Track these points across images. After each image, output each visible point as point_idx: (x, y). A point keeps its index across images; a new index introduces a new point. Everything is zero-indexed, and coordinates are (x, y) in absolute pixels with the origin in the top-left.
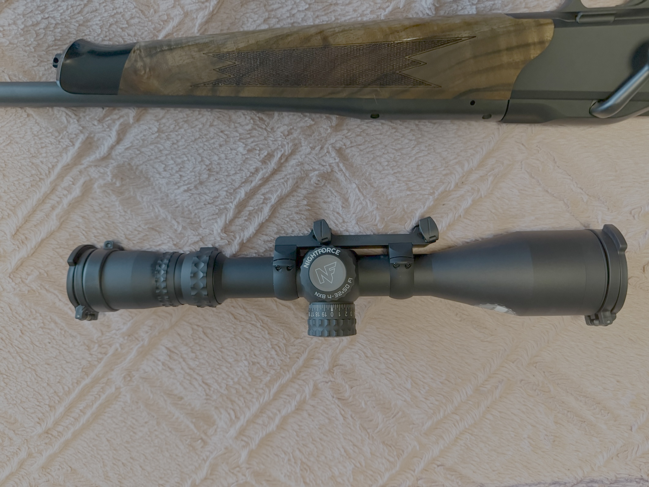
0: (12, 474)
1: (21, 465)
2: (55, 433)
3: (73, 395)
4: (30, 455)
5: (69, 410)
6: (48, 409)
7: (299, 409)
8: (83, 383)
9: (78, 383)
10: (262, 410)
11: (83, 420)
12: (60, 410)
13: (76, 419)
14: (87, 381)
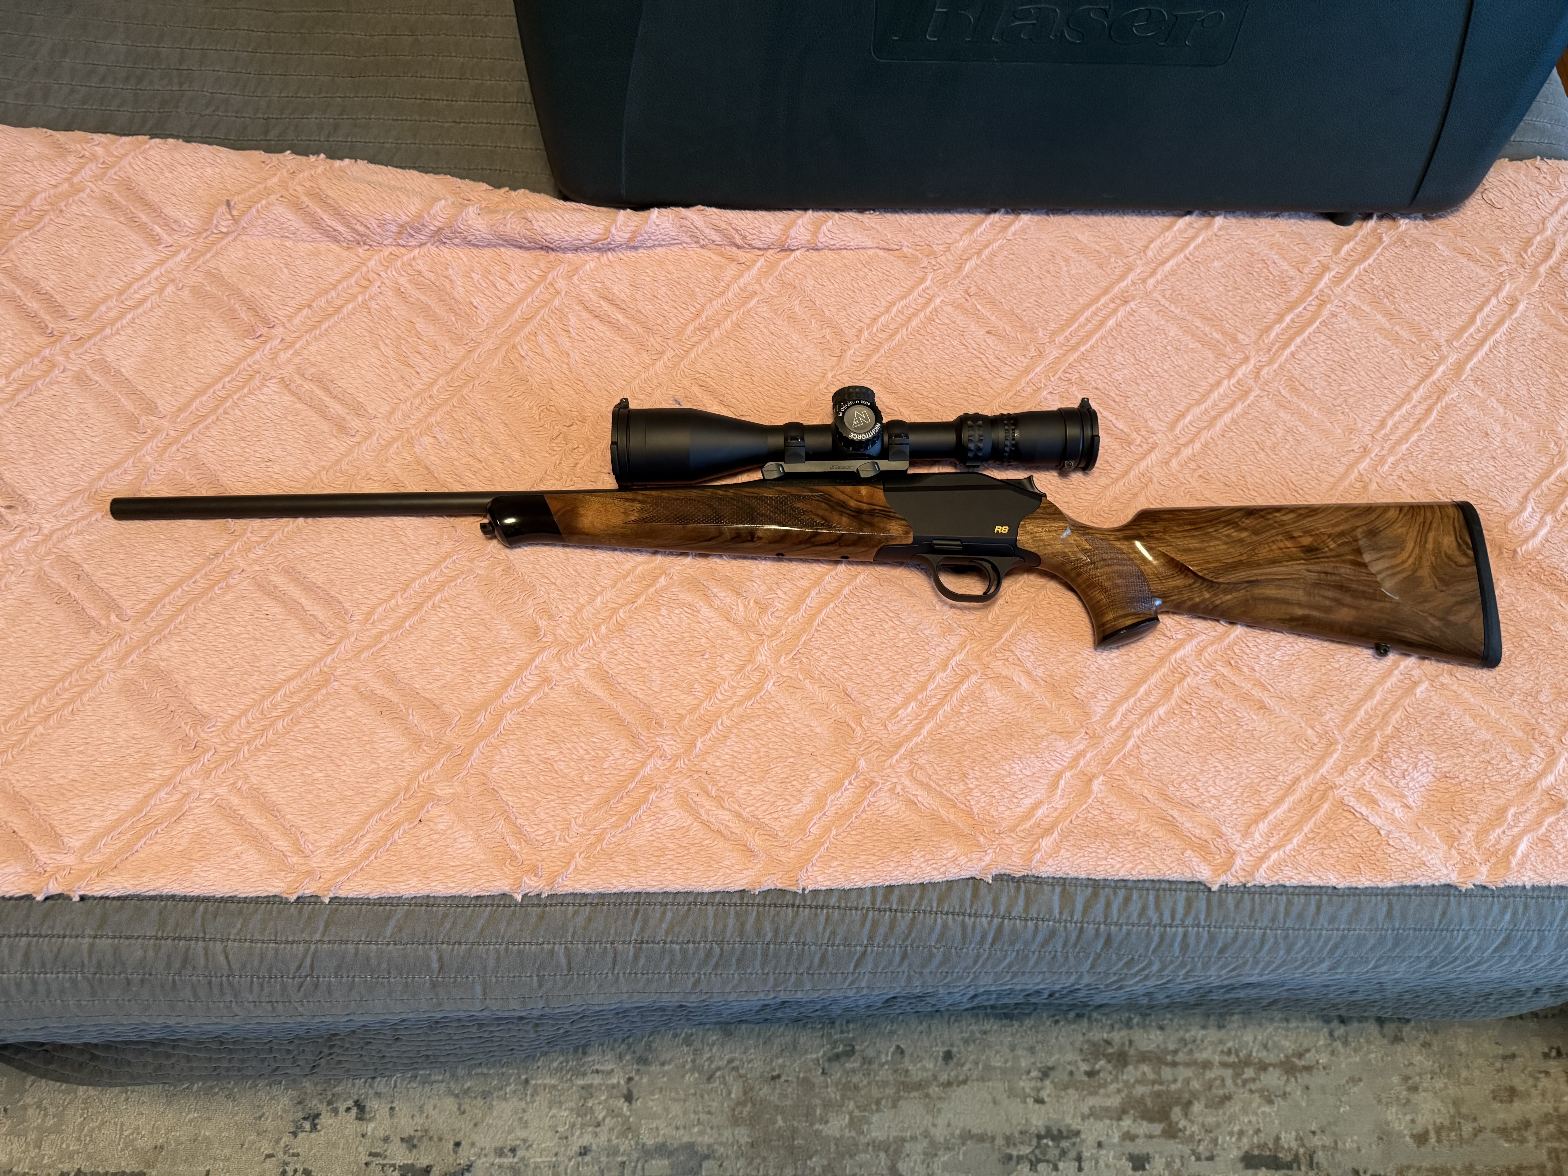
0: (1163, 263)
1: (1153, 273)
2: (1117, 301)
3: (1098, 336)
4: (1144, 281)
5: (1102, 323)
6: (1123, 324)
7: (875, 319)
8: (1088, 346)
9: (1092, 347)
10: (910, 319)
11: (1087, 314)
12: (1111, 322)
13: (1095, 314)
14: (1083, 349)
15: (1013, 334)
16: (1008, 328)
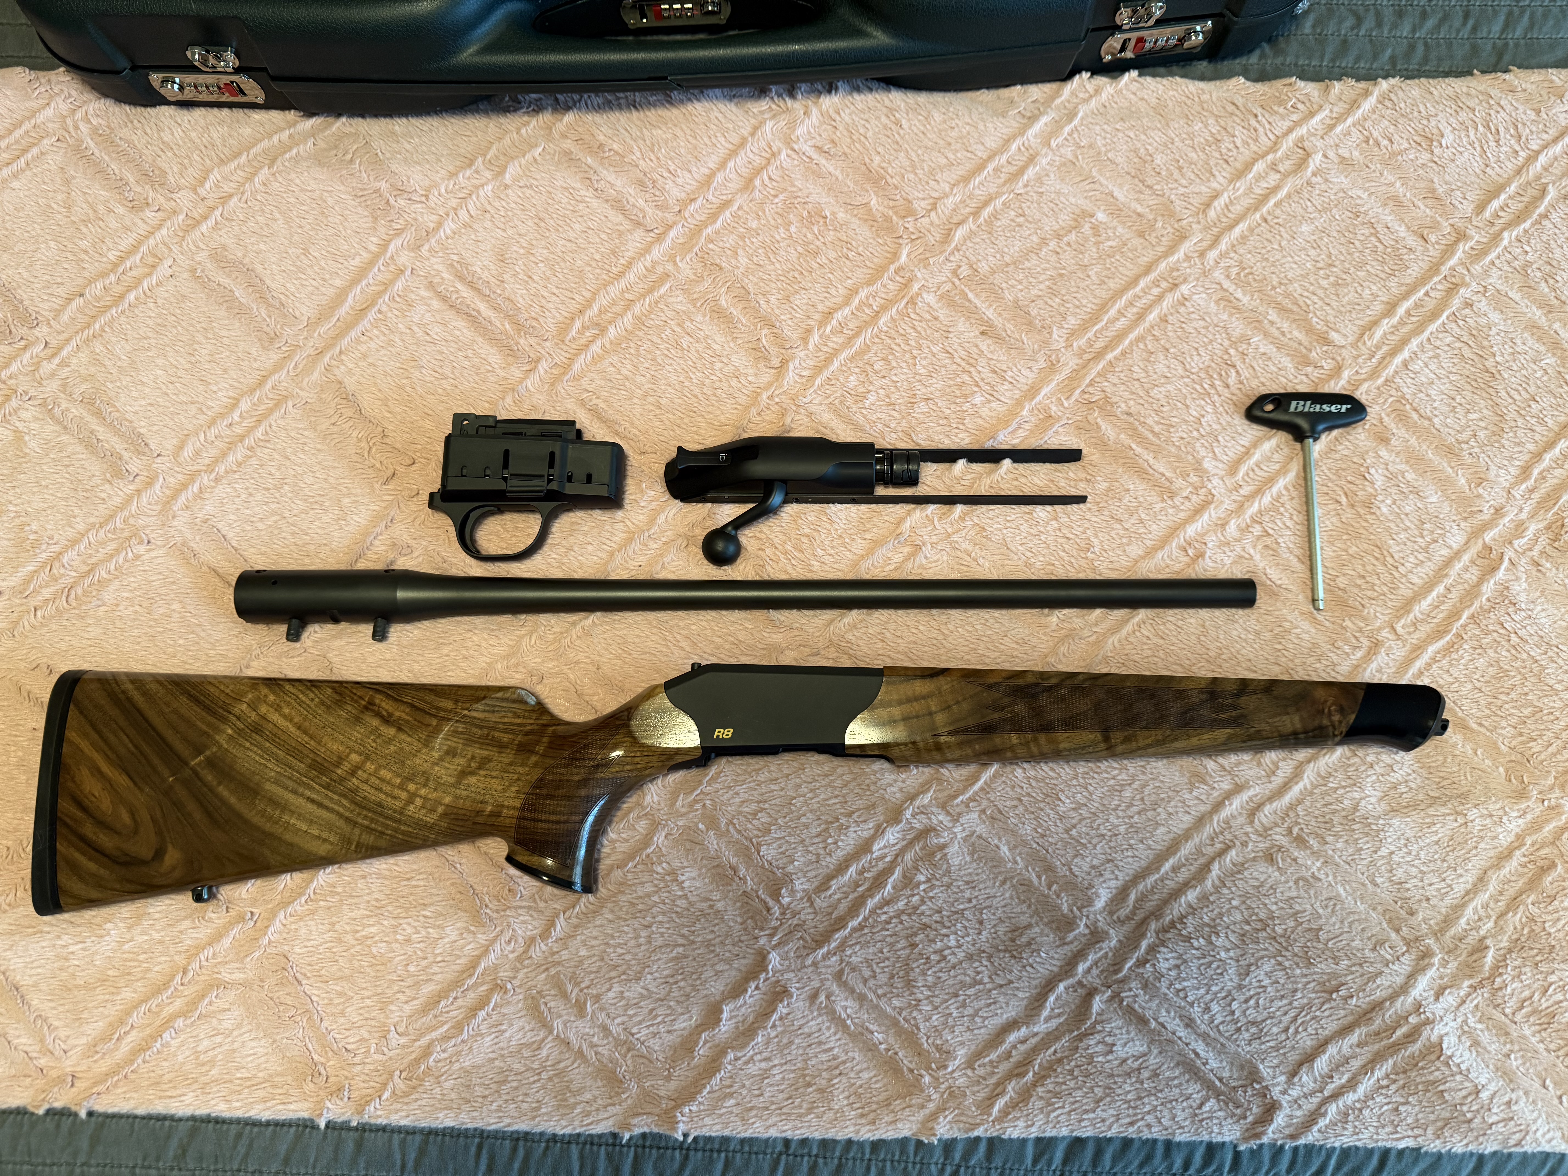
1: (1215, 242)
2: (1163, 285)
6: (1170, 318)
10: (877, 315)
13: (1131, 304)
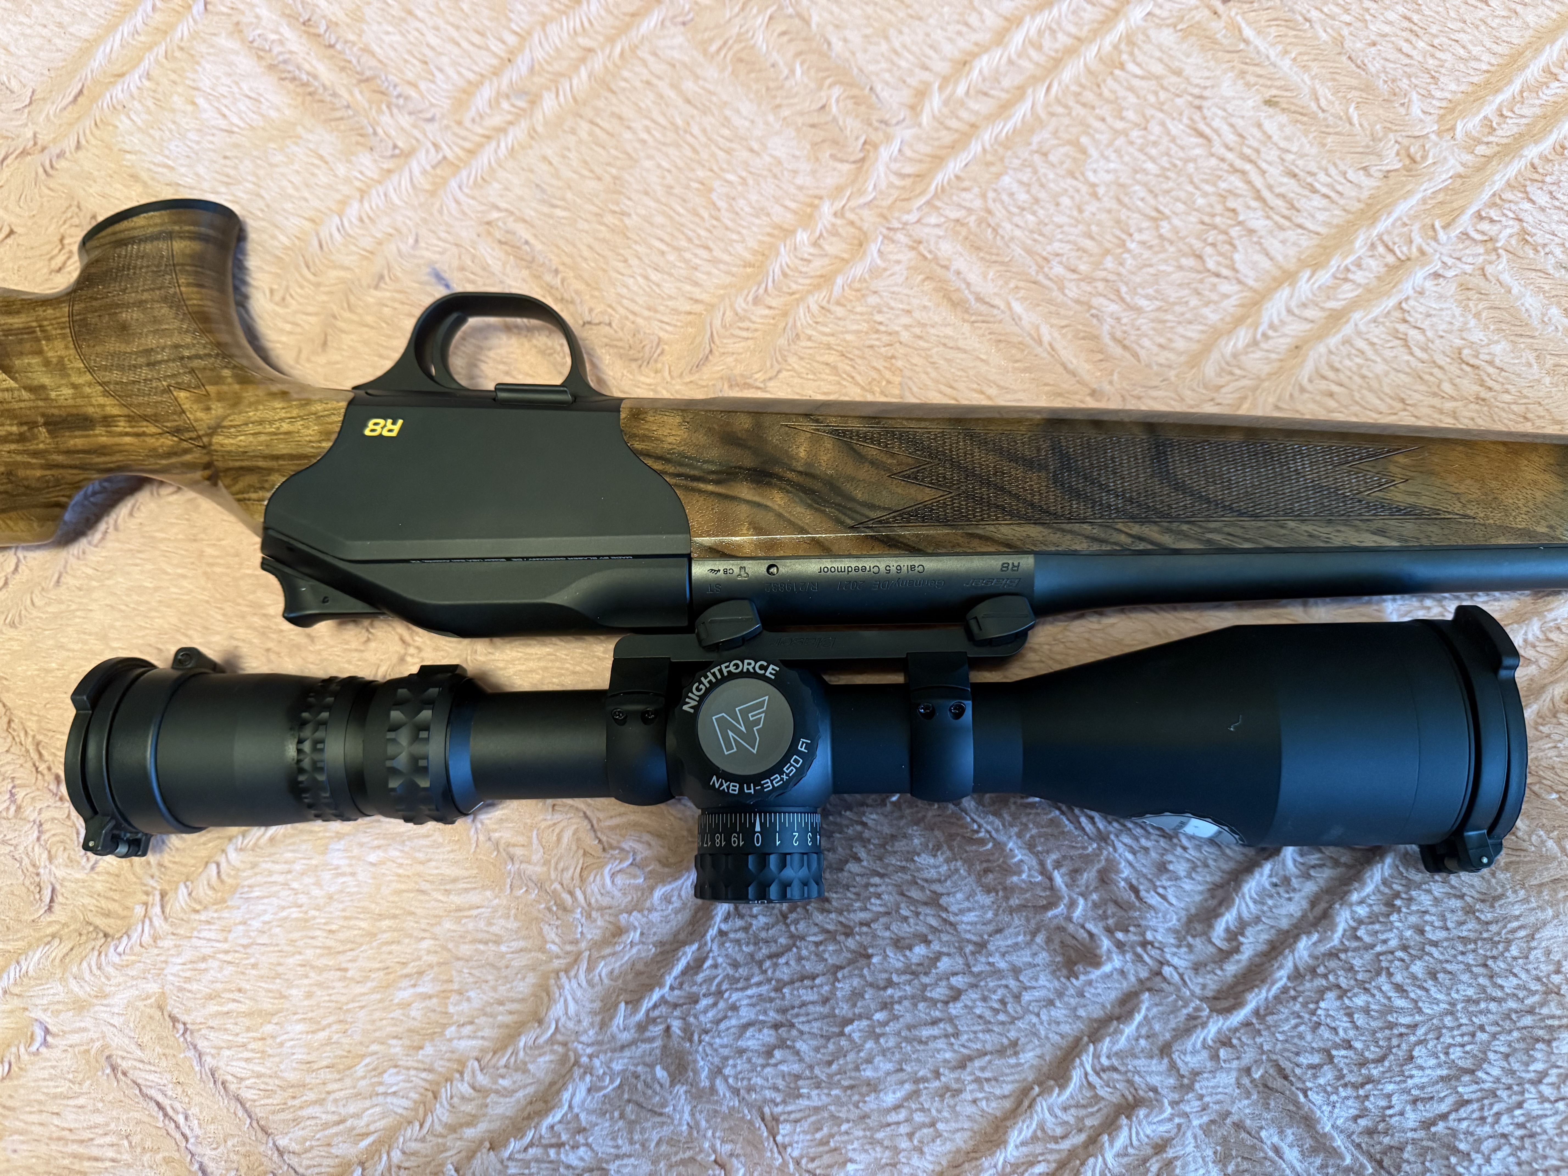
8: (1545, 146)
14: (1533, 152)
15: (1338, 108)
16: (1325, 93)
